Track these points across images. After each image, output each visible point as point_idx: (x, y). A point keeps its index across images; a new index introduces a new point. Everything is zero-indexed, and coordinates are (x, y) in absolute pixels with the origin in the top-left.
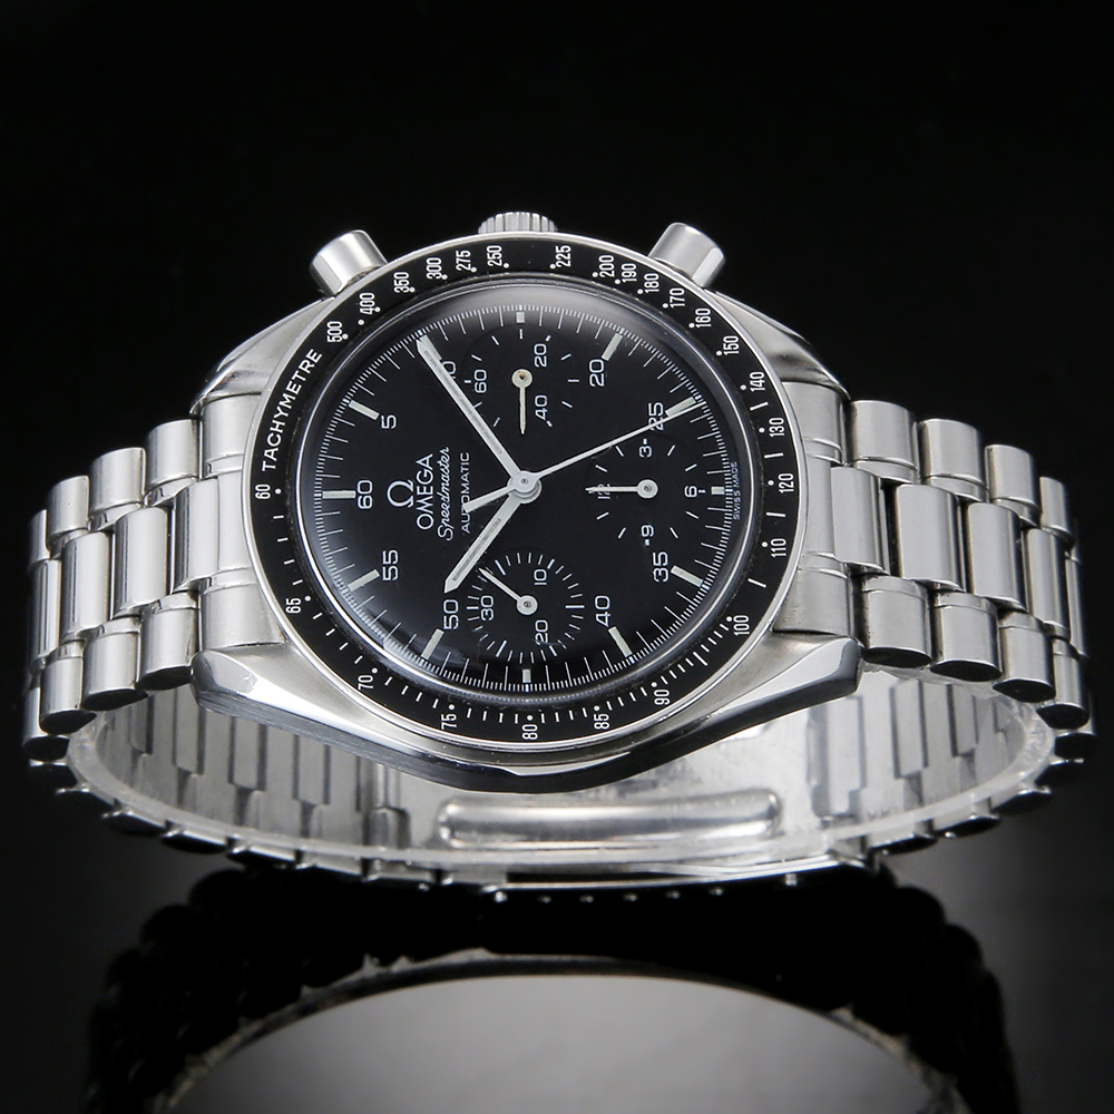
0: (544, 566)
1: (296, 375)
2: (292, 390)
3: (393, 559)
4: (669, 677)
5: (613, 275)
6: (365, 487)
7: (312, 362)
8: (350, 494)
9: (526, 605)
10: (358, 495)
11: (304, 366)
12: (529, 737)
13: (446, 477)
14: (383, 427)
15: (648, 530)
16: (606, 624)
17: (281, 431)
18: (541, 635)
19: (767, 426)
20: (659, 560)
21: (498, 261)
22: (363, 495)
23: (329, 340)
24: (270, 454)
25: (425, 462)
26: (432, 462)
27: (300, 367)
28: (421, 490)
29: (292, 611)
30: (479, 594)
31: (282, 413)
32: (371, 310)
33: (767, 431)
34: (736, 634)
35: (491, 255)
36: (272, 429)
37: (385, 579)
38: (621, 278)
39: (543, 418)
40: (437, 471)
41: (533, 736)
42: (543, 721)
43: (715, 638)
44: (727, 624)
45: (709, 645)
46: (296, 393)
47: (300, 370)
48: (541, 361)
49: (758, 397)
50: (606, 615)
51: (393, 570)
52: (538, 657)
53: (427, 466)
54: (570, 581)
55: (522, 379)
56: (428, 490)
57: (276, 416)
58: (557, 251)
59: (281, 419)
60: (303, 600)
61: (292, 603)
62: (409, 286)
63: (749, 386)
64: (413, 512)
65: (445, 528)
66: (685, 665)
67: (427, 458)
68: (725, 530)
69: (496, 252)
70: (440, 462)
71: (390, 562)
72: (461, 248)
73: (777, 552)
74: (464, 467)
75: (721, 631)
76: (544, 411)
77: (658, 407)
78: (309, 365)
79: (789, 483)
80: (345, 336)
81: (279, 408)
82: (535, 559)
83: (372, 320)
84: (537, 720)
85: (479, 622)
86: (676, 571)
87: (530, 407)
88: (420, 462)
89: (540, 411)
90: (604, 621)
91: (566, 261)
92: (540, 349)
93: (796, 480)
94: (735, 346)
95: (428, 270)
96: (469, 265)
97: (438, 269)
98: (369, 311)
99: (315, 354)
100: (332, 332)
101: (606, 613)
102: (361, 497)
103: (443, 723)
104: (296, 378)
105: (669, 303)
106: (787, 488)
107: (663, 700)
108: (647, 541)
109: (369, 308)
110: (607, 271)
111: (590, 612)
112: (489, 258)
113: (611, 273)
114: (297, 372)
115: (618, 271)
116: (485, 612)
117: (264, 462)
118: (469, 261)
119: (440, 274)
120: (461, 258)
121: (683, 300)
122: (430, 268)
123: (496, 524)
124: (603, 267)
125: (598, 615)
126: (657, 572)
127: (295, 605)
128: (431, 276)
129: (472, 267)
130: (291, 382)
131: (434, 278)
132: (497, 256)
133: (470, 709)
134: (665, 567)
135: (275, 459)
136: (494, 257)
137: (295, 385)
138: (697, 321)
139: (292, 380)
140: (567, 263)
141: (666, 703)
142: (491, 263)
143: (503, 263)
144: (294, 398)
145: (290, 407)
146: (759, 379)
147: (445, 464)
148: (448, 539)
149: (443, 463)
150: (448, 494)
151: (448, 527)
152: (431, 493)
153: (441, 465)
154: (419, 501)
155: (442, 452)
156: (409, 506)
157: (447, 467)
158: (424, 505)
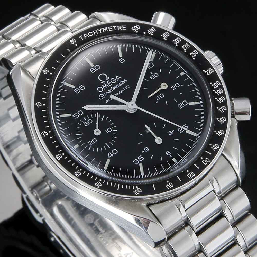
1: (115, 27)
2: (109, 29)
3: (82, 89)
4: (106, 182)
6: (97, 67)
7: (122, 28)
8: (92, 65)
9: (97, 132)
10: (94, 67)
11: (119, 27)
12: (57, 158)
13: (118, 86)
14: (119, 60)
15: (147, 149)
16: (109, 157)
17: (95, 34)
18: (91, 142)
19: (204, 159)
20: (141, 158)
21: (193, 56)
22: (95, 69)
23: (132, 28)
24: (86, 36)
25: (118, 78)
26: (120, 80)
27: (118, 26)
28: (108, 82)
29: (44, 72)
30: (90, 118)
31: (100, 31)
32: (151, 33)
33: (202, 160)
34: (134, 192)
35: (194, 53)
36: (93, 31)
37: (75, 90)
38: (216, 91)
39: (157, 100)
40: (118, 83)
41: (58, 158)
42: (65, 158)
43: (128, 187)
44: (135, 187)
45: (125, 187)
46: (110, 30)
48: (174, 88)
49: (211, 150)
50: (112, 155)
51: (79, 91)
52: (85, 146)
53: (117, 79)
54: (114, 139)
55: (164, 86)
56: (110, 84)
57: (98, 30)
58: (210, 69)
59: (98, 32)
60: (49, 73)
61: (46, 71)
62: (166, 38)
63: (212, 146)
64: (101, 85)
65: (102, 96)
66: (113, 185)
67: (119, 78)
68: (165, 170)
71: (80, 88)
72: (189, 44)
73: (168, 186)
74: (125, 89)
75: (131, 187)
76: (160, 98)
77: (187, 127)
78: (120, 28)
79: (192, 176)
80: (137, 32)
81: (101, 29)
82: (113, 125)
83: (148, 35)
84: (64, 156)
85: (82, 123)
86: (141, 165)
87: (158, 94)
88: (117, 76)
89: (159, 97)
90: (110, 156)
91: (209, 73)
92: (177, 85)
93: (194, 177)
94: (221, 134)
95: (175, 40)
96: (186, 49)
97: (178, 42)
98: (150, 33)
99: (125, 28)
100: (135, 27)
101: (113, 155)
102: (94, 68)
103: (43, 133)
104: (114, 27)
105: (219, 108)
106: (190, 176)
107: (98, 185)
108: (143, 151)
109: (151, 32)
110: (215, 86)
111: (110, 150)
112: (192, 53)
113: (215, 87)
114: (116, 26)
115: (217, 89)
116: (86, 123)
117: (82, 36)
118: (187, 48)
119: (177, 43)
120: (186, 46)
121: (223, 111)
122: (176, 40)
123: (114, 107)
124: (215, 84)
125: (110, 153)
126: (136, 160)
127: (46, 72)
128: (174, 41)
129: (186, 50)
130: (111, 27)
131: (174, 43)
132: (195, 54)
133: (53, 137)
134: (139, 161)
135: (85, 38)
136: (193, 54)
137: (111, 29)
138: (220, 119)
139: (112, 27)
140: (208, 74)
141: (97, 187)
142: (191, 54)
143: (194, 58)
144: (107, 31)
145: (104, 31)
146: (216, 147)
147: (122, 83)
148: (100, 99)
149: (122, 82)
150: (113, 90)
151: (103, 96)
152: (110, 85)
153: (121, 82)
154: (105, 84)
155: (125, 80)
156: (101, 82)
157: (121, 84)
158: (105, 86)
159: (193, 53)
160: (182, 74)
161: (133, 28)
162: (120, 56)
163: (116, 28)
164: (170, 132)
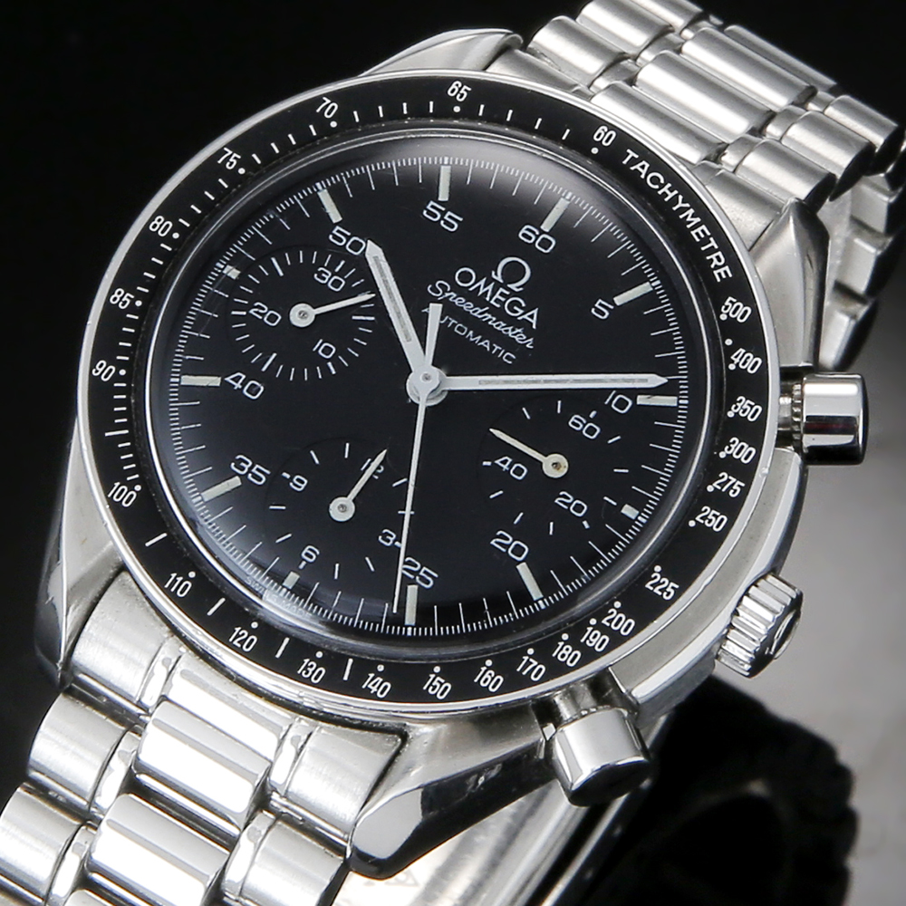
0: (334, 360)
1: (713, 243)
2: (699, 230)
3: (447, 223)
4: (120, 390)
5: (604, 621)
6: (545, 244)
7: (717, 267)
8: (546, 226)
9: (302, 315)
10: (542, 232)
11: (718, 258)
12: (156, 222)
13: (501, 327)
14: (600, 301)
15: (299, 484)
16: (228, 379)
17: (660, 192)
18: (262, 311)
19: (320, 663)
20: (259, 474)
21: (704, 518)
22: (537, 237)
23: (730, 298)
24: (642, 168)
25: (531, 316)
26: (525, 325)
27: (719, 253)
28: (502, 294)
29: (453, 86)
30: (349, 281)
31: (680, 205)
32: (737, 360)
33: (313, 658)
34: (117, 484)
35: (716, 517)
36: (669, 185)
37: (432, 203)
38: (595, 627)
39: (497, 462)
41: (155, 226)
42: (163, 245)
43: (128, 461)
44: (135, 482)
45: (125, 451)
46: (693, 233)
47: (717, 251)
48: (566, 500)
50: (238, 386)
51: (435, 216)
52: (244, 295)
53: (525, 317)
54: (299, 374)
55: (554, 465)
56: (497, 301)
57: (680, 197)
58: (672, 584)
59: (674, 200)
60: (458, 104)
61: (462, 91)
62: (737, 414)
63: (378, 674)
64: (484, 272)
65: (445, 290)
66: (121, 415)
67: (534, 322)
68: (244, 559)
69: (714, 523)
70: (520, 330)
71: (446, 217)
72: (745, 492)
73: (175, 580)
74: (499, 351)
75: (131, 472)
76: (506, 467)
77: (428, 582)
78: (716, 262)
79: (242, 642)
80: (723, 317)
81: (688, 205)
82: (349, 357)
83: (722, 356)
84: (168, 239)
85: (320, 263)
86: (236, 482)
87: (519, 456)
88: (535, 312)
89: (508, 463)
90: (233, 379)
91: (654, 586)
92: (579, 508)
93: (239, 651)
94: (433, 690)
95: (742, 444)
96: (719, 488)
97: (737, 454)
98: (736, 357)
99: (724, 276)
100: (738, 307)
101: (240, 387)
102: (537, 233)
103: (230, 152)
104: (710, 242)
105: (530, 656)
106: (238, 636)
107: (101, 370)
108: (288, 476)
109: (741, 359)
110: (613, 619)
111: (253, 373)
112: (714, 512)
113: (608, 621)
114: (716, 247)
115: (605, 630)
116: (327, 274)
117: (636, 156)
118: (724, 490)
119: (730, 452)
120: (733, 484)
121: (524, 673)
122: (742, 447)
123: (407, 335)
124: (621, 619)
125: (244, 377)
126: (247, 463)
127: (458, 92)
128: (734, 442)
129: (715, 488)
130: (708, 234)
131: (729, 444)
132: (710, 521)
133: (226, 186)
134: (247, 474)
135: (632, 168)
136: (710, 517)
137: (702, 236)
138: (490, 672)
139: (710, 236)
140: (652, 585)
141: (94, 371)
142: (706, 510)
143: (697, 522)
144: (689, 226)
145: (681, 217)
146: (378, 688)
147: (515, 335)
148: (430, 286)
149: (518, 333)
150: (480, 317)
151: (443, 294)
152: (492, 302)
153: (518, 331)
154: (492, 284)
155: (531, 340)
156: (493, 273)
157: (510, 334)
158: (485, 287)
159: (714, 515)
160: (629, 511)
161: (731, 302)
162: (615, 299)
163: (712, 250)
164: (392, 536)
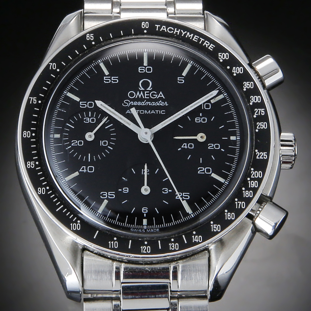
0: (109, 145)
1: (202, 39)
2: (195, 38)
3: (114, 81)
4: (51, 194)
5: (252, 177)
6: (149, 70)
7: (208, 46)
8: (145, 64)
9: (90, 136)
10: (145, 67)
11: (206, 43)
12: (24, 134)
13: (154, 104)
14: (178, 78)
15: (126, 190)
16: (80, 170)
17: (175, 33)
19: (174, 242)
20: (112, 195)
21: (259, 127)
22: (145, 69)
23: (219, 54)
24: (164, 28)
25: (161, 95)
26: (161, 99)
27: (206, 41)
28: (147, 93)
29: (87, 36)
30: (96, 117)
31: (183, 33)
32: (235, 72)
33: (172, 242)
34: (71, 224)
35: (263, 124)
36: (176, 29)
37: (105, 77)
38: (251, 180)
39: (182, 147)
40: (156, 100)
41: (25, 135)
42: (32, 140)
43: (70, 215)
44: (76, 220)
45: (66, 212)
46: (194, 40)
47: (205, 41)
48: (211, 146)
49: (189, 239)
51: (109, 81)
52: (66, 141)
53: (159, 96)
54: (101, 156)
55: (201, 137)
56: (147, 96)
57: (182, 31)
58: (264, 153)
59: (181, 33)
60: (93, 41)
61: (91, 36)
62: (246, 88)
63: (195, 235)
64: (137, 90)
65: (128, 102)
66: (57, 202)
67: (163, 96)
68: (126, 225)
69: (264, 126)
70: (161, 101)
71: (112, 79)
72: (266, 111)
73: (111, 244)
74: (158, 112)
75: (73, 218)
76: (186, 147)
77: (188, 197)
78: (207, 45)
79: (146, 250)
80: (221, 61)
81: (186, 32)
82: (113, 141)
83: (230, 72)
84: (32, 137)
85: (83, 116)
86: (106, 202)
87: (187, 141)
88: (161, 93)
89: (186, 145)
90: (82, 170)
91: (259, 157)
92: (217, 146)
93: (147, 254)
94: (215, 230)
95: (255, 97)
96: (257, 115)
97: (255, 101)
98: (234, 71)
99: (213, 48)
100: (224, 55)
101: (86, 171)
102: (144, 68)
103: (32, 98)
104: (201, 40)
105: (237, 201)
106: (143, 249)
107: (40, 191)
108: (121, 190)
109: (236, 71)
110: (254, 174)
111: (87, 164)
112: (261, 123)
113: (253, 176)
114: (204, 40)
115: (254, 179)
116: (88, 119)
117: (160, 26)
118: (259, 114)
119: (253, 102)
120: (261, 111)
121: (239, 208)
122: (255, 98)
123: (128, 123)
124: (256, 173)
125: (85, 167)
126: (105, 194)
127: (90, 38)
128: (252, 98)
129: (256, 115)
130: (199, 37)
131: (251, 99)
132: (262, 127)
133: (38, 109)
134: (108, 197)
135: (161, 30)
136: (261, 125)
137: (197, 39)
138: (228, 214)
139: (200, 38)
140: (258, 157)
141: (38, 193)
142: (258, 124)
143: (258, 129)
144: (191, 38)
145: (186, 37)
146: (198, 239)
147: (160, 104)
148: (123, 104)
149: (160, 103)
150: (145, 104)
151: (129, 104)
152: (146, 98)
153: (159, 102)
154: (142, 92)
155: (166, 102)
156: (139, 88)
157: (158, 104)
158: (140, 94)
159: (262, 124)
160: (233, 138)
161: (220, 54)
162: (183, 74)
163: (203, 42)
164: (166, 189)
